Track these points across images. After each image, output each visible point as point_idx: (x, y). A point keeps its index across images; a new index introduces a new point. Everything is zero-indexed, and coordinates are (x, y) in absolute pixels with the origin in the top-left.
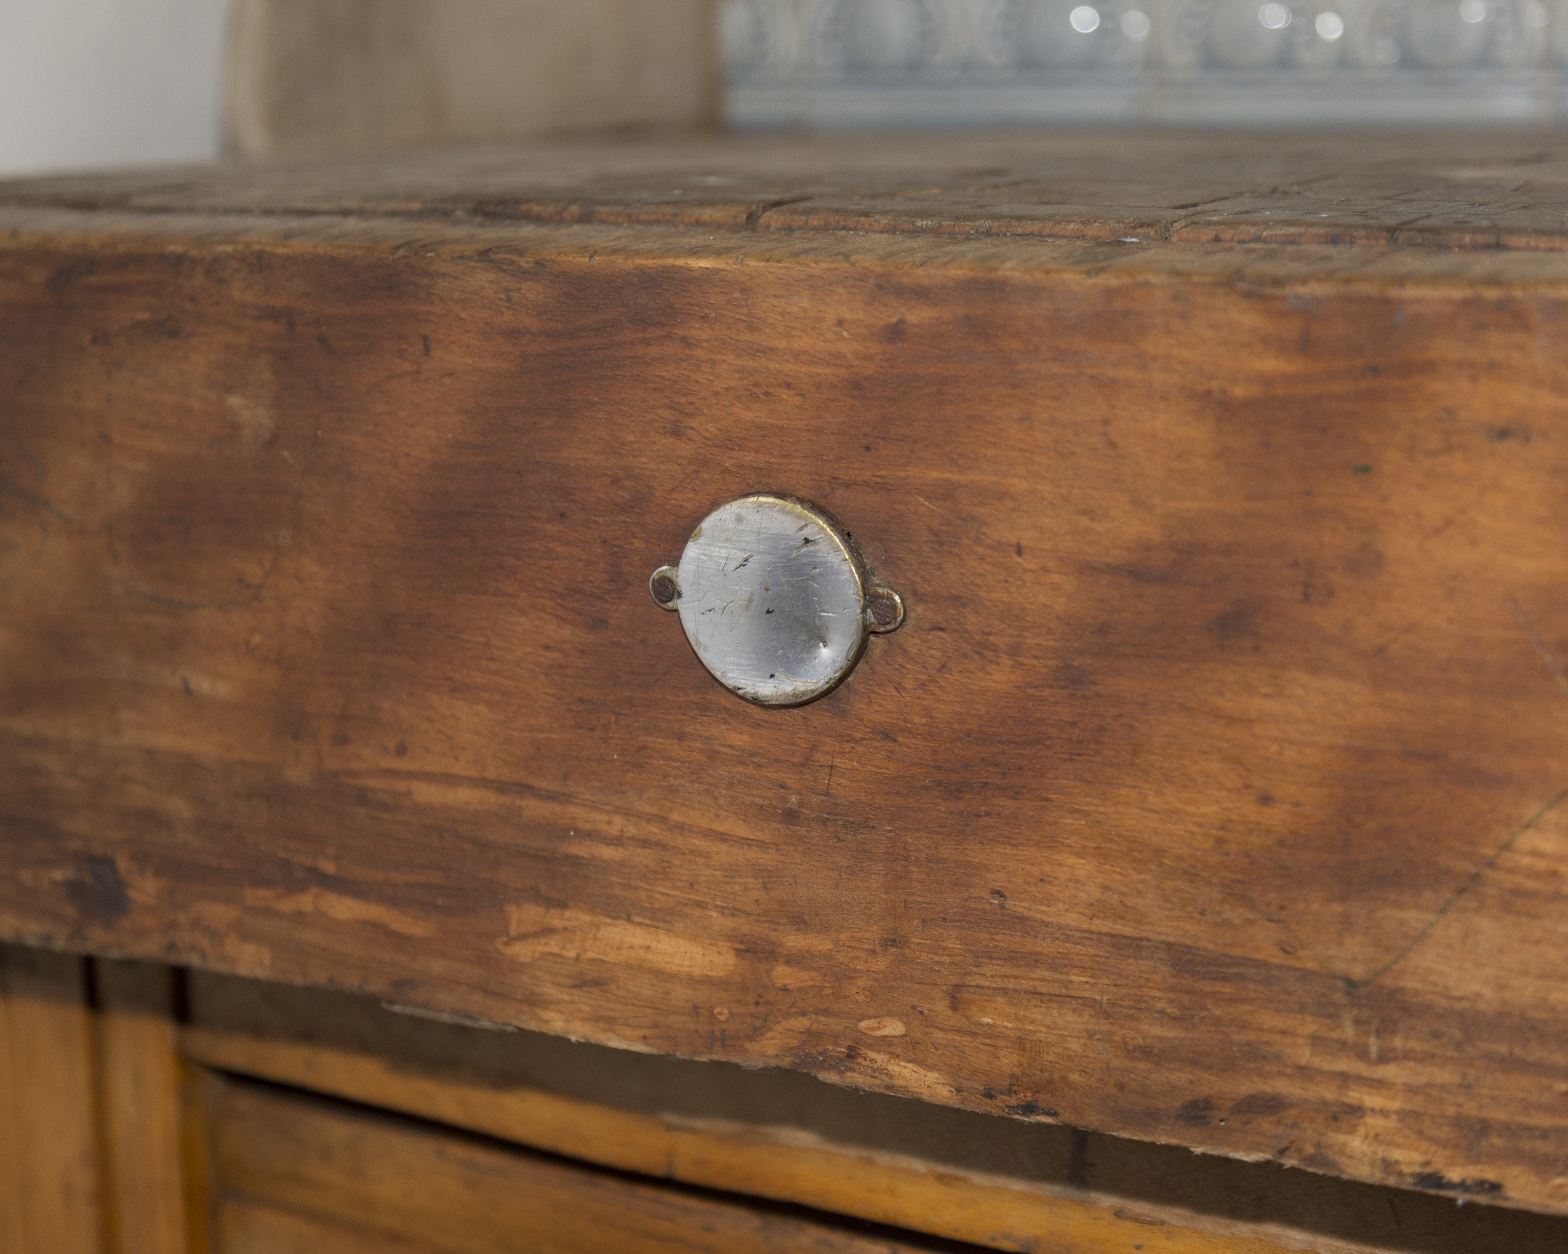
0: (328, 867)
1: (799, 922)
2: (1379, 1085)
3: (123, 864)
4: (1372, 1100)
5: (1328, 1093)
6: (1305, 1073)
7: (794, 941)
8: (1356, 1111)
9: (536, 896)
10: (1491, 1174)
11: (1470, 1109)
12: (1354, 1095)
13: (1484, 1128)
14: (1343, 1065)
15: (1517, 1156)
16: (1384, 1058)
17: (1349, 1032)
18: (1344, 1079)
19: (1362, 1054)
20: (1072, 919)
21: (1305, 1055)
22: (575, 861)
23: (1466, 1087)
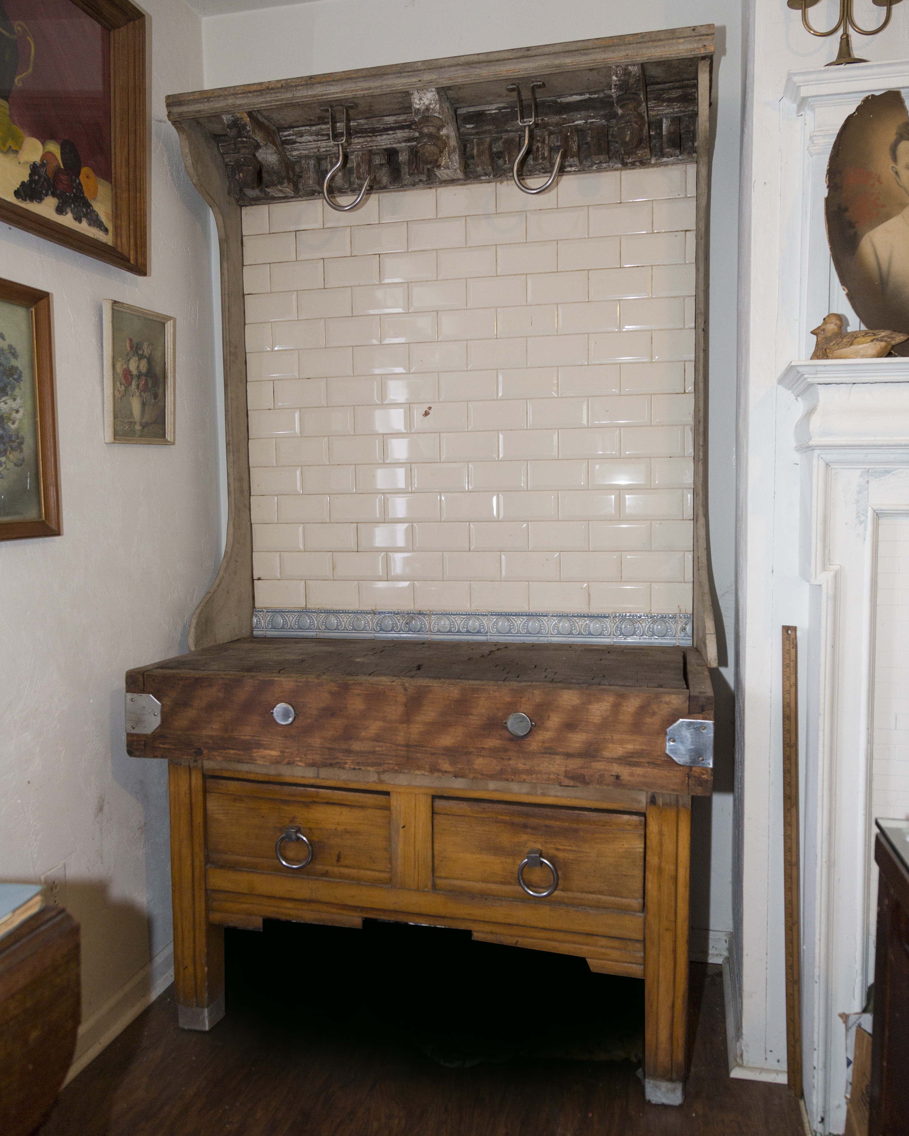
0: (230, 747)
1: (287, 748)
2: (349, 760)
3: (202, 749)
4: (348, 761)
5: (343, 761)
6: (342, 759)
7: (287, 750)
8: (347, 763)
9: (256, 748)
10: (360, 767)
11: (358, 761)
12: (347, 761)
13: (359, 763)
14: (346, 758)
15: (363, 765)
16: (349, 757)
17: (346, 755)
18: (345, 759)
19: (347, 756)
20: (317, 745)
21: (342, 757)
22: (261, 744)
23: (358, 759)
